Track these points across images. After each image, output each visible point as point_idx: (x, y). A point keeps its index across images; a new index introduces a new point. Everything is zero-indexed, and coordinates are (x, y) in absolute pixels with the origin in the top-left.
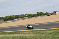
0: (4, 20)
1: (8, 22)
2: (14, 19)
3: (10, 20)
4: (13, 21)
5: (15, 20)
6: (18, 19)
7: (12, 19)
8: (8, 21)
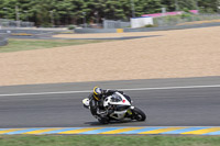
0: (35, 20)
1: (72, 42)
2: (130, 15)
3: (88, 18)
4: (120, 33)
5: (136, 22)
6: (164, 14)
7: (111, 16)
8: (64, 33)
